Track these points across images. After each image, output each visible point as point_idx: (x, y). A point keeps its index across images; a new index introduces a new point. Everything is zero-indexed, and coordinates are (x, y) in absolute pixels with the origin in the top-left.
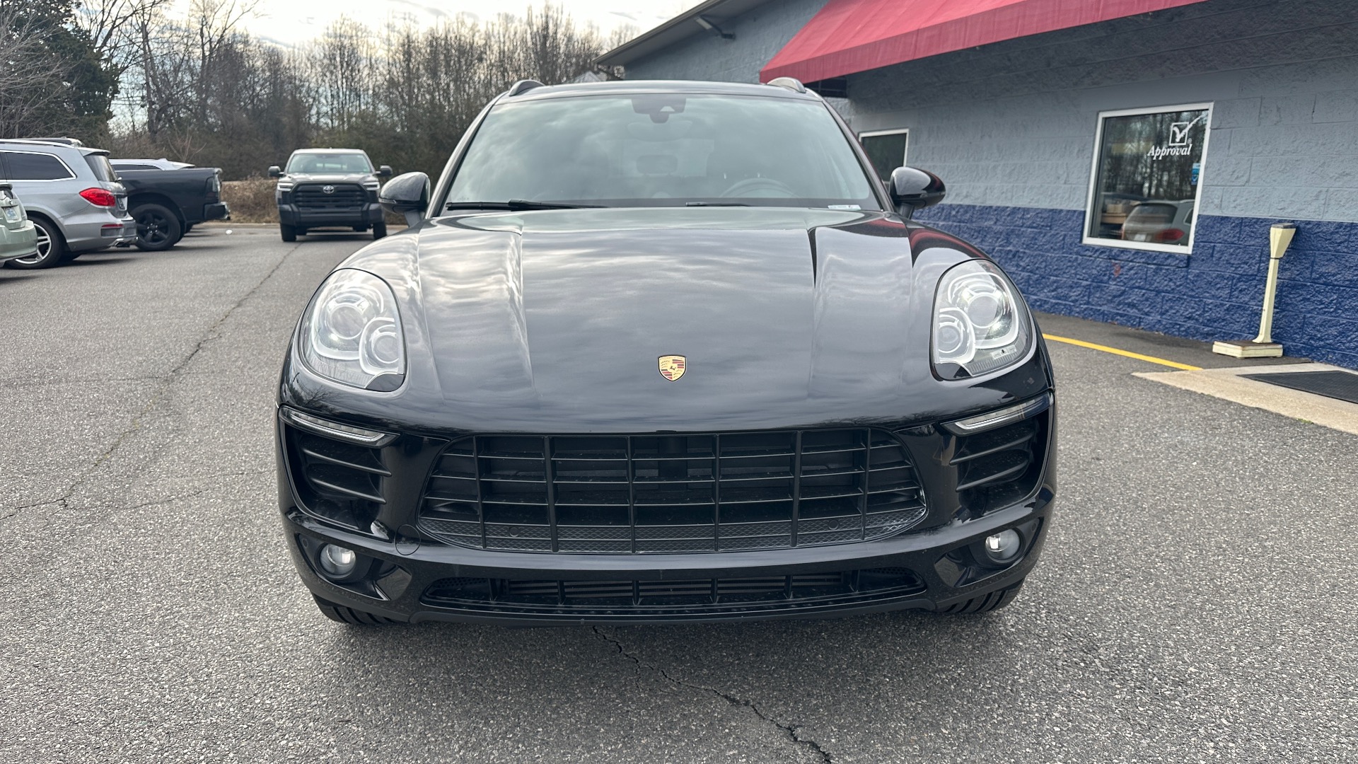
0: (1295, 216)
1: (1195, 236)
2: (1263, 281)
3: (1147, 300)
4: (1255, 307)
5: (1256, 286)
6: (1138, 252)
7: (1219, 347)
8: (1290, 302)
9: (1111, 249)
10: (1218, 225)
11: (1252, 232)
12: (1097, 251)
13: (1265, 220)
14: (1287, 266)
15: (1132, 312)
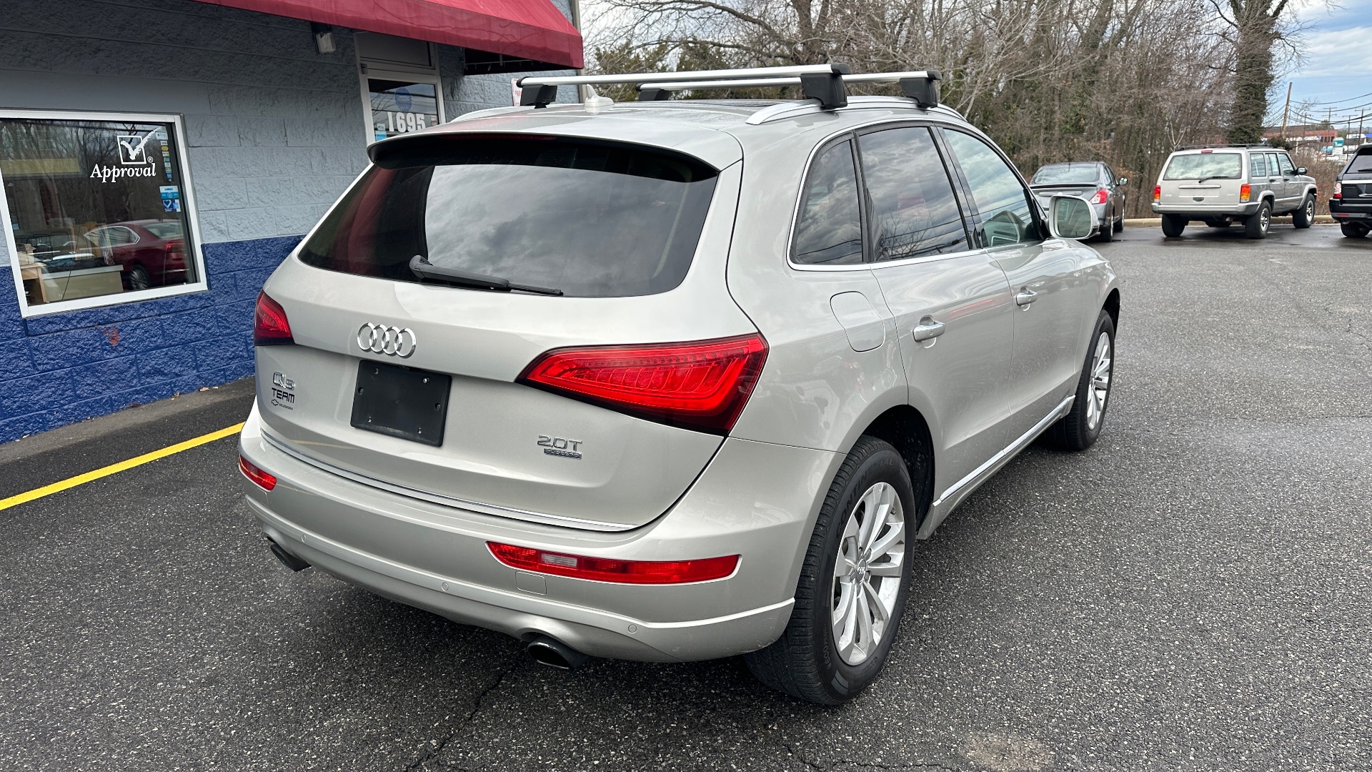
1: (206, 270)
9: (97, 310)
10: (231, 252)
11: (266, 253)
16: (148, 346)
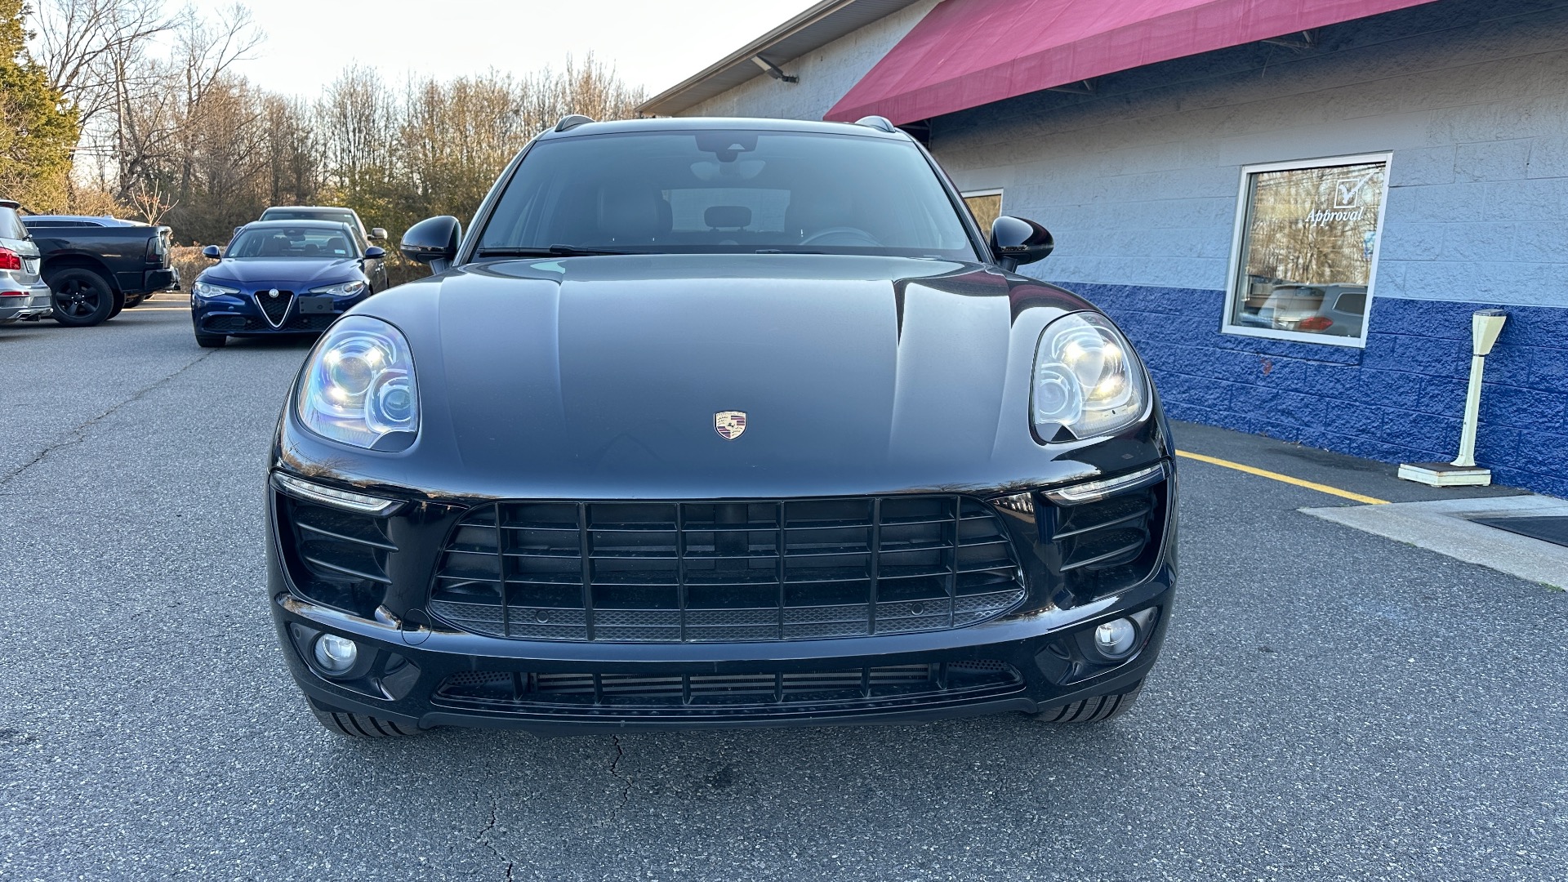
0: (1504, 300)
1: (1370, 325)
2: (1464, 385)
3: (1307, 406)
4: (1452, 419)
5: (1452, 391)
6: (1294, 344)
7: (1407, 472)
8: (1499, 413)
9: (1259, 340)
10: (1401, 311)
11: (1446, 320)
12: (1240, 342)
13: (1465, 305)
14: (1495, 365)
15: (1287, 421)
16: (1290, 385)
